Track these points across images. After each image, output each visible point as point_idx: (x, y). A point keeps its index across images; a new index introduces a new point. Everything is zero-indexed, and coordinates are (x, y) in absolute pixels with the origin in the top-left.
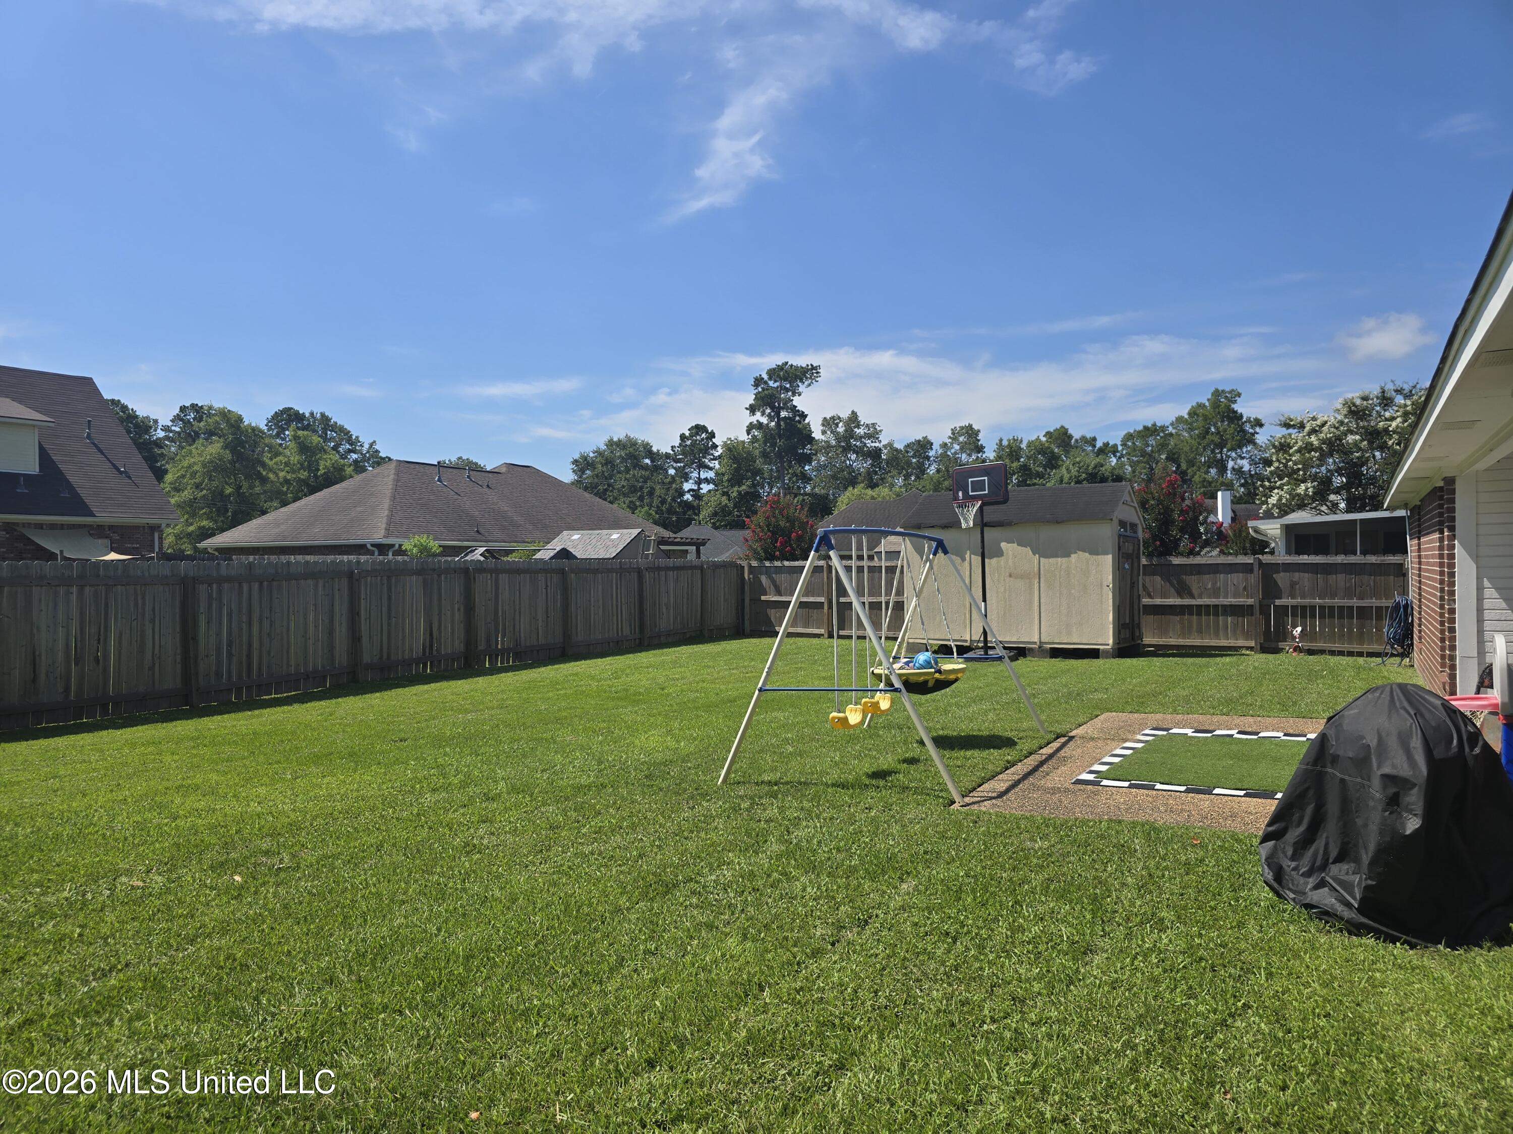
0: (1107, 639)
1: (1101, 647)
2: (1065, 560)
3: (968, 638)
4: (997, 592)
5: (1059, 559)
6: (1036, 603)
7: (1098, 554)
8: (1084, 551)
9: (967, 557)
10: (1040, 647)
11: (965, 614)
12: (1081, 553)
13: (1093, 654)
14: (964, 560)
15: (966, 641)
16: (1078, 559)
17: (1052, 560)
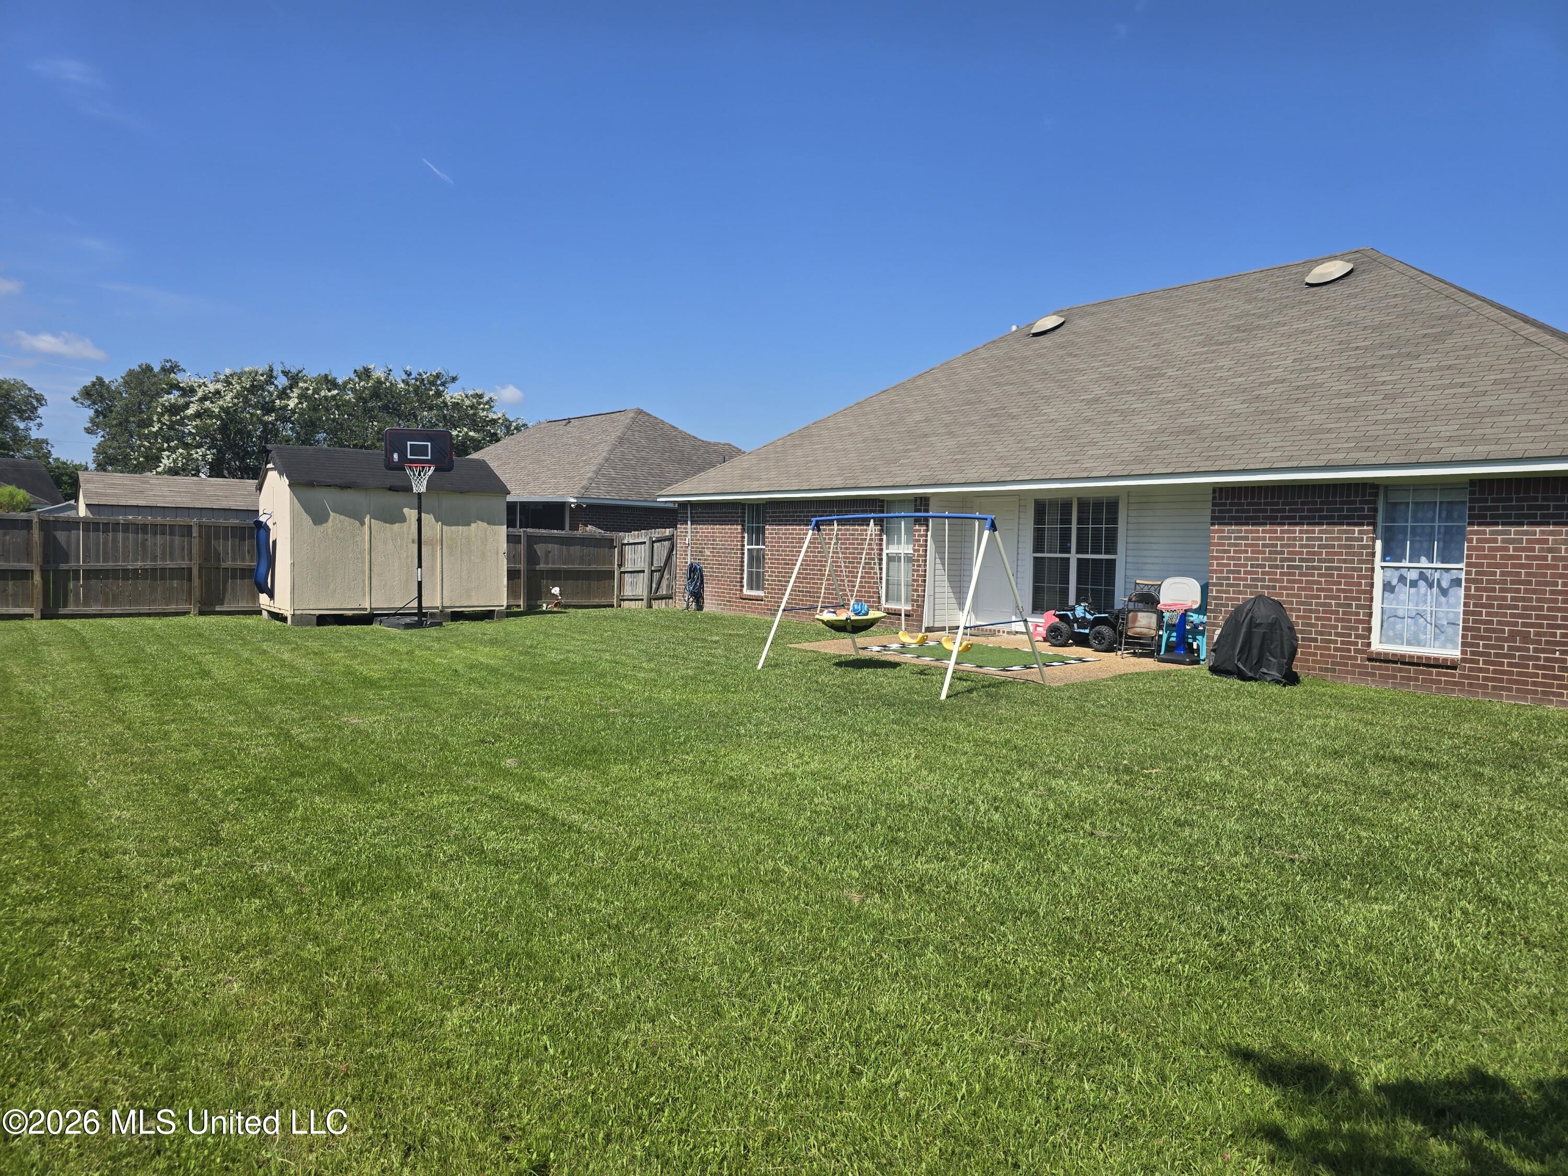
0: (501, 600)
1: (497, 609)
2: (466, 528)
3: (368, 606)
4: (400, 558)
5: (460, 527)
6: (439, 570)
7: (495, 525)
8: (483, 521)
9: (367, 520)
10: (441, 611)
11: (364, 581)
12: (480, 522)
13: (487, 615)
14: (363, 524)
15: (366, 609)
16: (478, 527)
17: (454, 528)
